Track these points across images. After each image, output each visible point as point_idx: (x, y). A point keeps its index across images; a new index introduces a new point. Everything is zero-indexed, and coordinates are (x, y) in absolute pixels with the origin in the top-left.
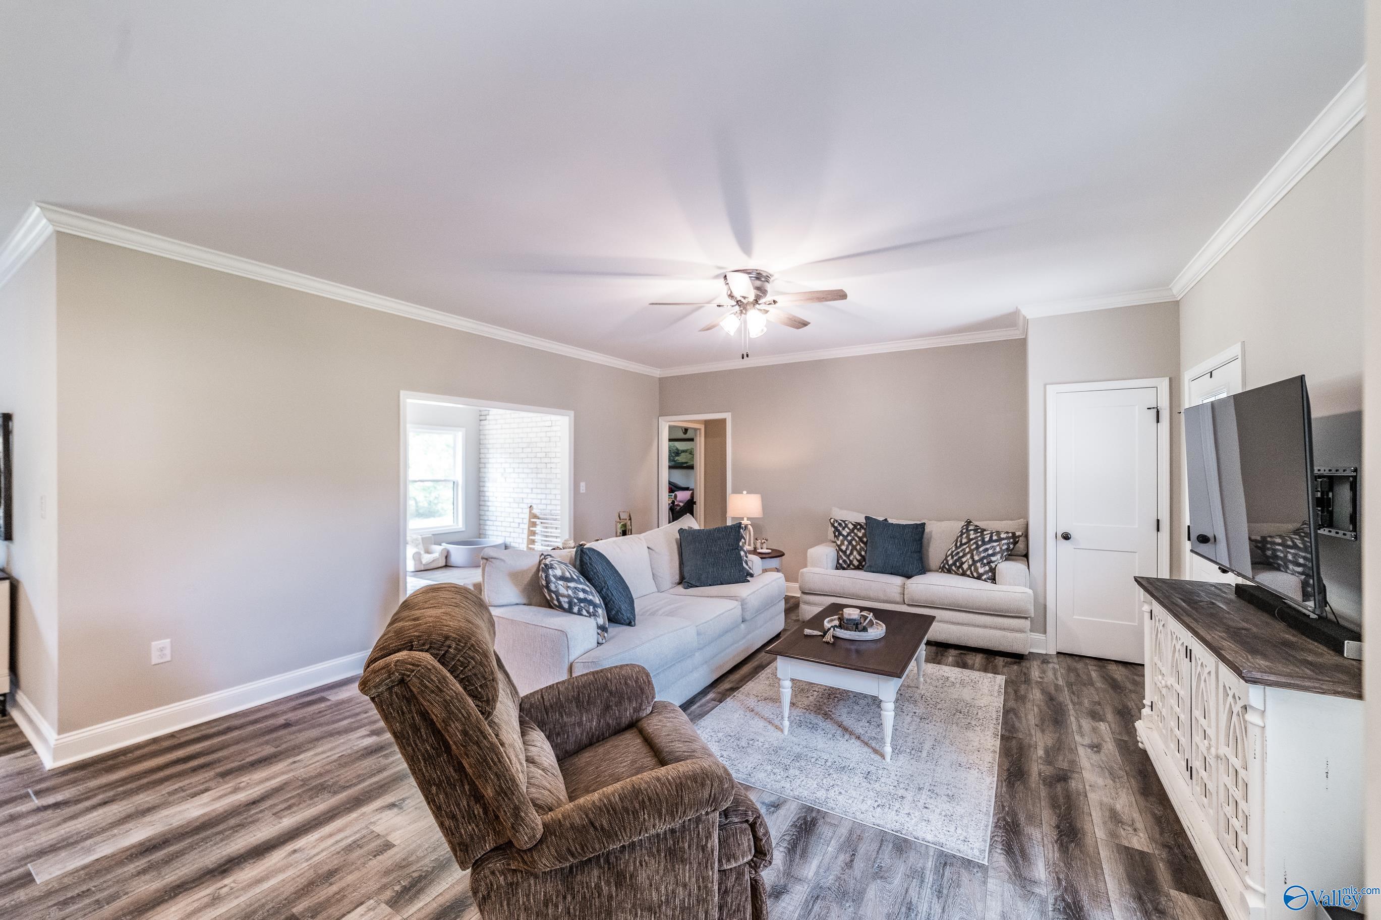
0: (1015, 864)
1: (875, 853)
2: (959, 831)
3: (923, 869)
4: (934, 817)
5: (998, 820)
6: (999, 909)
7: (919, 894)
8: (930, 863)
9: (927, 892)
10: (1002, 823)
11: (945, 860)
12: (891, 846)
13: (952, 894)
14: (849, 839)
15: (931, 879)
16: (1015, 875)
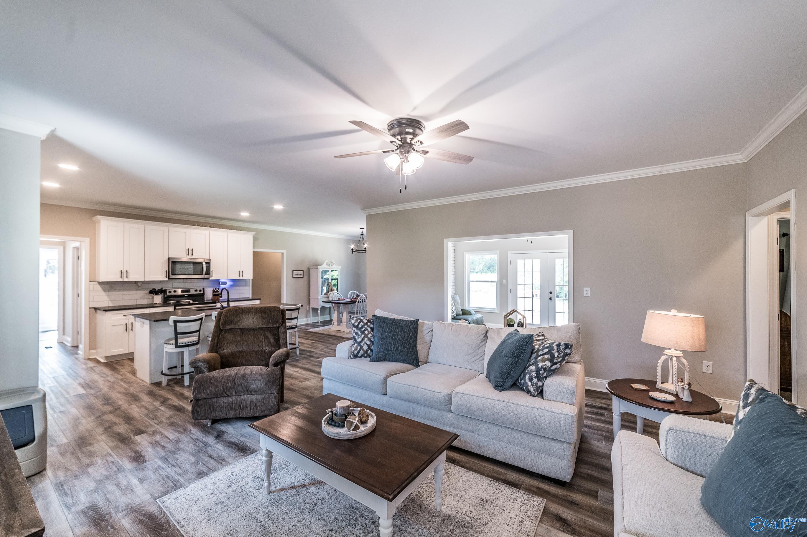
0: (142, 514)
1: (207, 465)
2: (184, 499)
3: (183, 477)
4: (203, 494)
5: (170, 526)
6: (138, 493)
7: (175, 471)
8: (182, 480)
9: (173, 473)
10: (166, 526)
11: (177, 486)
12: (205, 471)
13: (162, 481)
14: (223, 459)
15: (175, 477)
16: (139, 509)
